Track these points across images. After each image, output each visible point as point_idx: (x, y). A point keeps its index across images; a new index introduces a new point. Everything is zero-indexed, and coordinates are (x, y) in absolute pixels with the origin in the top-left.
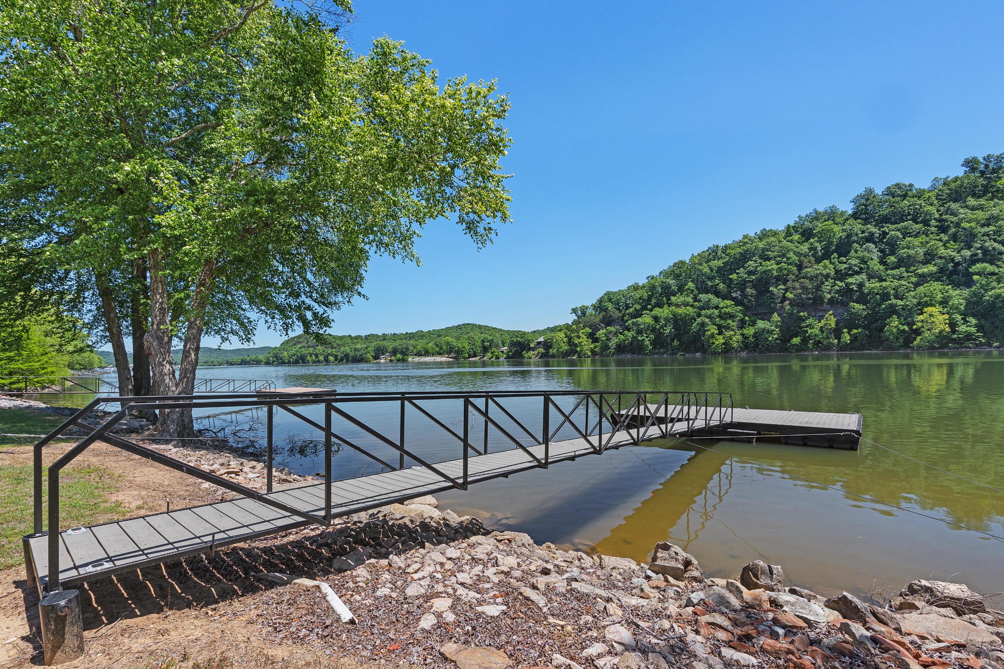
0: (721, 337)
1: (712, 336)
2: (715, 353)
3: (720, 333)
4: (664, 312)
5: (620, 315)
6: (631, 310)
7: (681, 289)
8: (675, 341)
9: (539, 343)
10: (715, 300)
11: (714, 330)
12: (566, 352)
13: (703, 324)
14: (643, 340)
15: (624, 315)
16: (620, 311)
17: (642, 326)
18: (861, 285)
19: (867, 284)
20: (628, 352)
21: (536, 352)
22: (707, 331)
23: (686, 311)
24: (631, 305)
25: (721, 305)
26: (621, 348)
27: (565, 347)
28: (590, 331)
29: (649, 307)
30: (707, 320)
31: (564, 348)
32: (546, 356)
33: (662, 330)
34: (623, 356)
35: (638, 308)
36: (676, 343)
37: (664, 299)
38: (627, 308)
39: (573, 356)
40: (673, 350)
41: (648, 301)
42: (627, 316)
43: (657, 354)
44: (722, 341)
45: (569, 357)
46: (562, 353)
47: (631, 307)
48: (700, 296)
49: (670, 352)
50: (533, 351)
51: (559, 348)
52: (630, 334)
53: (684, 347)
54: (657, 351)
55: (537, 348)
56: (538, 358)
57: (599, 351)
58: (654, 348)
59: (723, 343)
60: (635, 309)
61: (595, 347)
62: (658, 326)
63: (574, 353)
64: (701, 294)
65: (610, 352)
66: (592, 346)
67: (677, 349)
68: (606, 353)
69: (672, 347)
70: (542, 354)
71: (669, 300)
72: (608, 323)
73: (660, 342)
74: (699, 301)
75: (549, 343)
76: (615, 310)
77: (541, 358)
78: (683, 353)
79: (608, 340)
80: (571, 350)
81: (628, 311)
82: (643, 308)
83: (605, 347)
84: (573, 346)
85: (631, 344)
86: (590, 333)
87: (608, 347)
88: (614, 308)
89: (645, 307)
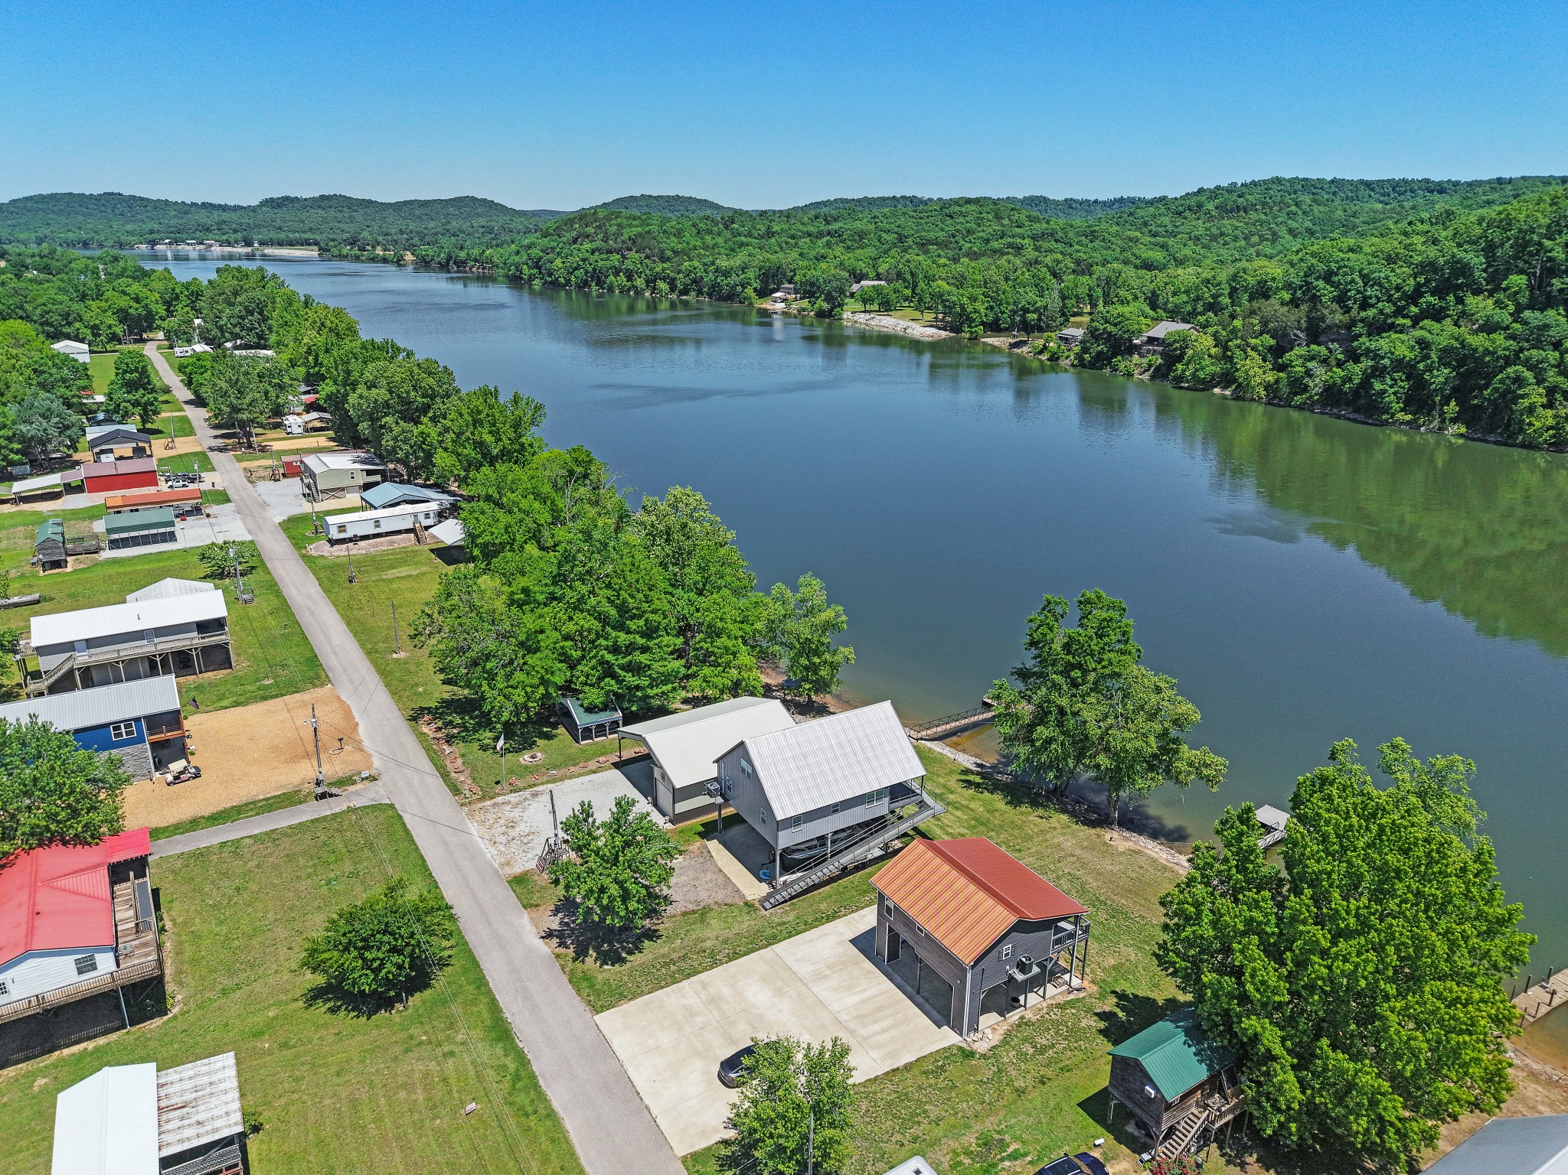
0: (1549, 413)
1: (1531, 410)
2: (1530, 445)
3: (1549, 404)
4: (1442, 334)
5: (1345, 318)
6: (1371, 313)
7: (1495, 283)
8: (1453, 403)
9: (1151, 340)
11: (1535, 395)
12: (1213, 379)
13: (1518, 382)
14: (1384, 393)
15: (1353, 323)
16: (1348, 310)
17: (1386, 362)
20: (1348, 404)
21: (1145, 361)
22: (1522, 397)
23: (1487, 344)
24: (1373, 301)
26: (1332, 397)
27: (1211, 368)
28: (1272, 342)
29: (1414, 310)
30: (1528, 375)
31: (1208, 370)
32: (1165, 376)
33: (1427, 376)
34: (1335, 411)
35: (1389, 309)
36: (1452, 408)
37: (1451, 298)
38: (1365, 305)
39: (1225, 388)
40: (1443, 421)
41: (1414, 297)
42: (1360, 325)
43: (1408, 423)
44: (1551, 422)
45: (1217, 390)
46: (1203, 381)
47: (1373, 306)
48: (1527, 314)
49: (1435, 423)
50: (1136, 356)
51: (1197, 370)
52: (1357, 370)
53: (1468, 416)
54: (1408, 417)
55: (1149, 351)
56: (1146, 377)
57: (1285, 390)
58: (1402, 410)
59: (1552, 428)
60: (1381, 312)
61: (1277, 381)
62: (1421, 366)
63: (1229, 382)
64: (1531, 307)
65: (1307, 398)
66: (1270, 377)
67: (1454, 421)
68: (1298, 399)
69: (1442, 414)
70: (1158, 368)
71: (1460, 301)
72: (1315, 333)
73: (1419, 400)
74: (1525, 323)
75: (1176, 349)
76: (1335, 306)
77: (1153, 378)
78: (1463, 430)
79: (1309, 373)
80: (1223, 374)
81: (1363, 314)
82: (1399, 312)
83: (1298, 386)
84: (1229, 366)
85: (1356, 392)
86: (1271, 347)
87: (1305, 389)
88: (1334, 300)
89: (1404, 308)
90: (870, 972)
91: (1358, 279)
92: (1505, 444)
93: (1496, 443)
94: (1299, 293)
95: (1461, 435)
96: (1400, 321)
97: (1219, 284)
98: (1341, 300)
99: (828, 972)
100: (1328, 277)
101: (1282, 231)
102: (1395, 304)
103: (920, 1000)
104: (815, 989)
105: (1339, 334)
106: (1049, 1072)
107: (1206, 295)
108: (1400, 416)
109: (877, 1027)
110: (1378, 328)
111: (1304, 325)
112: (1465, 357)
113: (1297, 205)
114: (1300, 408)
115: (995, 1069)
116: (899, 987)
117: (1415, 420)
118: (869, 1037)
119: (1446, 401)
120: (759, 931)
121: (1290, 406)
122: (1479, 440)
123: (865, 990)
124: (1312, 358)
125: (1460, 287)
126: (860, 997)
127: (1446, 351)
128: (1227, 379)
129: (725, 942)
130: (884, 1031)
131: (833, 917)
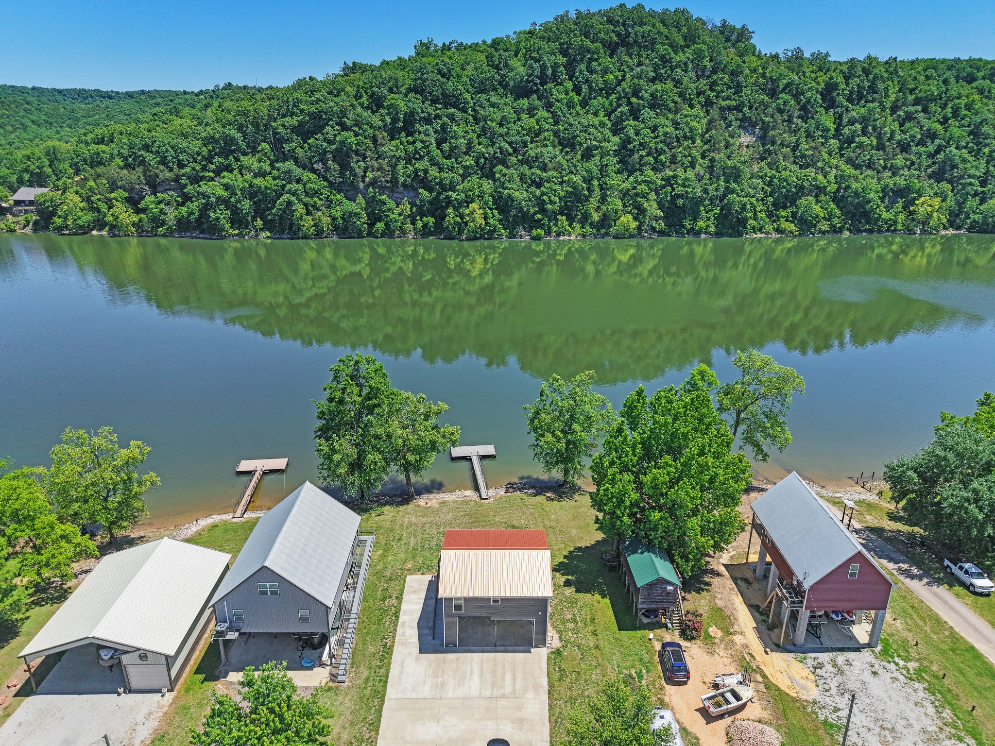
0: (310, 218)
1: (301, 217)
2: (305, 237)
3: (308, 213)
5: (171, 175)
6: (187, 170)
7: (253, 148)
8: (259, 220)
9: (19, 203)
10: (298, 172)
11: (300, 209)
12: (89, 225)
13: (289, 203)
14: (218, 219)
15: (178, 177)
16: (171, 170)
17: (213, 199)
18: (426, 171)
19: (430, 172)
20: (195, 229)
21: (21, 219)
22: (294, 211)
23: (265, 183)
24: (186, 162)
25: (305, 179)
26: (183, 226)
28: (126, 194)
29: (212, 166)
30: (293, 198)
32: (46, 228)
33: (239, 206)
34: (188, 234)
35: (198, 167)
36: (259, 222)
37: (231, 158)
38: (181, 165)
39: (101, 229)
40: (256, 231)
41: (209, 159)
42: (184, 178)
43: (237, 235)
44: (312, 223)
45: (94, 233)
46: (81, 227)
47: (186, 166)
48: (277, 165)
49: (253, 233)
50: (9, 217)
51: (75, 220)
52: (194, 206)
53: (268, 226)
54: (237, 232)
55: (20, 211)
56: (28, 230)
57: (147, 226)
58: (231, 228)
59: (313, 226)
60: (194, 169)
61: (140, 220)
62: (233, 200)
63: (101, 225)
64: (277, 161)
65: (167, 229)
66: (135, 218)
67: (261, 230)
68: (161, 230)
69: (254, 227)
70: (36, 223)
71: (237, 160)
72: (154, 186)
73: (238, 220)
74: (278, 170)
75: (48, 207)
76: (162, 167)
77: (35, 230)
78: (269, 234)
79: (162, 212)
80: (94, 221)
81: (183, 171)
82: (204, 169)
83: (158, 222)
84: (96, 214)
85: (198, 220)
86: (126, 198)
87: (163, 223)
88: (159, 163)
89: (205, 166)
90: (457, 659)
91: (170, 149)
92: (293, 239)
93: (288, 238)
94: (130, 160)
95: (268, 237)
96: (207, 174)
97: (39, 158)
98: (163, 162)
99: (440, 680)
100: (147, 148)
101: (28, 123)
102: (200, 164)
103: (502, 648)
104: (450, 695)
105: (170, 185)
106: (591, 628)
107: (33, 167)
108: (231, 231)
109: (508, 682)
110: (196, 179)
111: (144, 181)
112: (255, 192)
113: (28, 103)
114: (164, 235)
115: (576, 648)
116: (483, 652)
117: (241, 233)
118: (514, 690)
119: (254, 219)
120: (360, 698)
121: (156, 235)
122: (278, 238)
123: (472, 670)
124: (160, 202)
125: (233, 151)
126: (476, 676)
127: (243, 190)
128: (100, 224)
129: (352, 724)
130: (514, 679)
131: (388, 651)
